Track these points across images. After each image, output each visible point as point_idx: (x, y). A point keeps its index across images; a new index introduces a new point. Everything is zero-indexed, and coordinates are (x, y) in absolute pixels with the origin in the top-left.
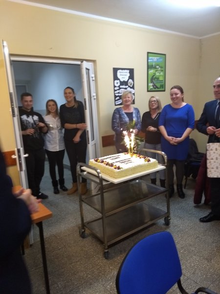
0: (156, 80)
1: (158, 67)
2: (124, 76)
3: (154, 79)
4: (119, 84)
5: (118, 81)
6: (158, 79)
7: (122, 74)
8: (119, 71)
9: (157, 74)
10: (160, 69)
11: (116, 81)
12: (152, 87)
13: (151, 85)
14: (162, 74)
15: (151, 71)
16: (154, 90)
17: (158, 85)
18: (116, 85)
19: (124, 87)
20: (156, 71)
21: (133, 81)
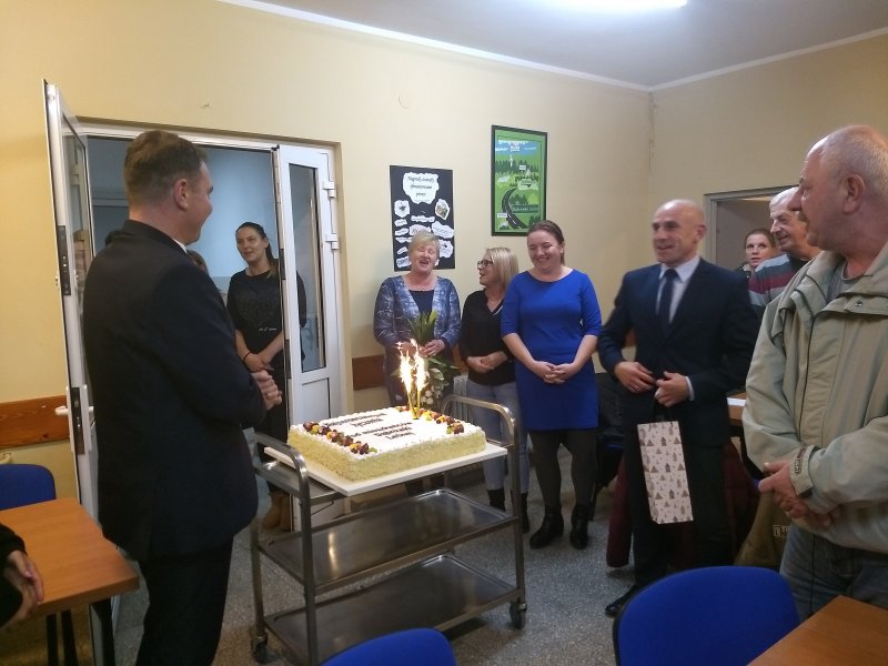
0: (517, 203)
1: (522, 167)
2: (422, 189)
3: (513, 201)
4: (407, 211)
5: (406, 203)
6: (523, 200)
7: (416, 183)
8: (406, 175)
9: (522, 187)
10: (528, 173)
11: (398, 204)
12: (506, 224)
13: (502, 216)
14: (535, 187)
15: (504, 180)
16: (512, 230)
17: (524, 218)
18: (398, 212)
19: (423, 219)
20: (520, 179)
21: (451, 205)
